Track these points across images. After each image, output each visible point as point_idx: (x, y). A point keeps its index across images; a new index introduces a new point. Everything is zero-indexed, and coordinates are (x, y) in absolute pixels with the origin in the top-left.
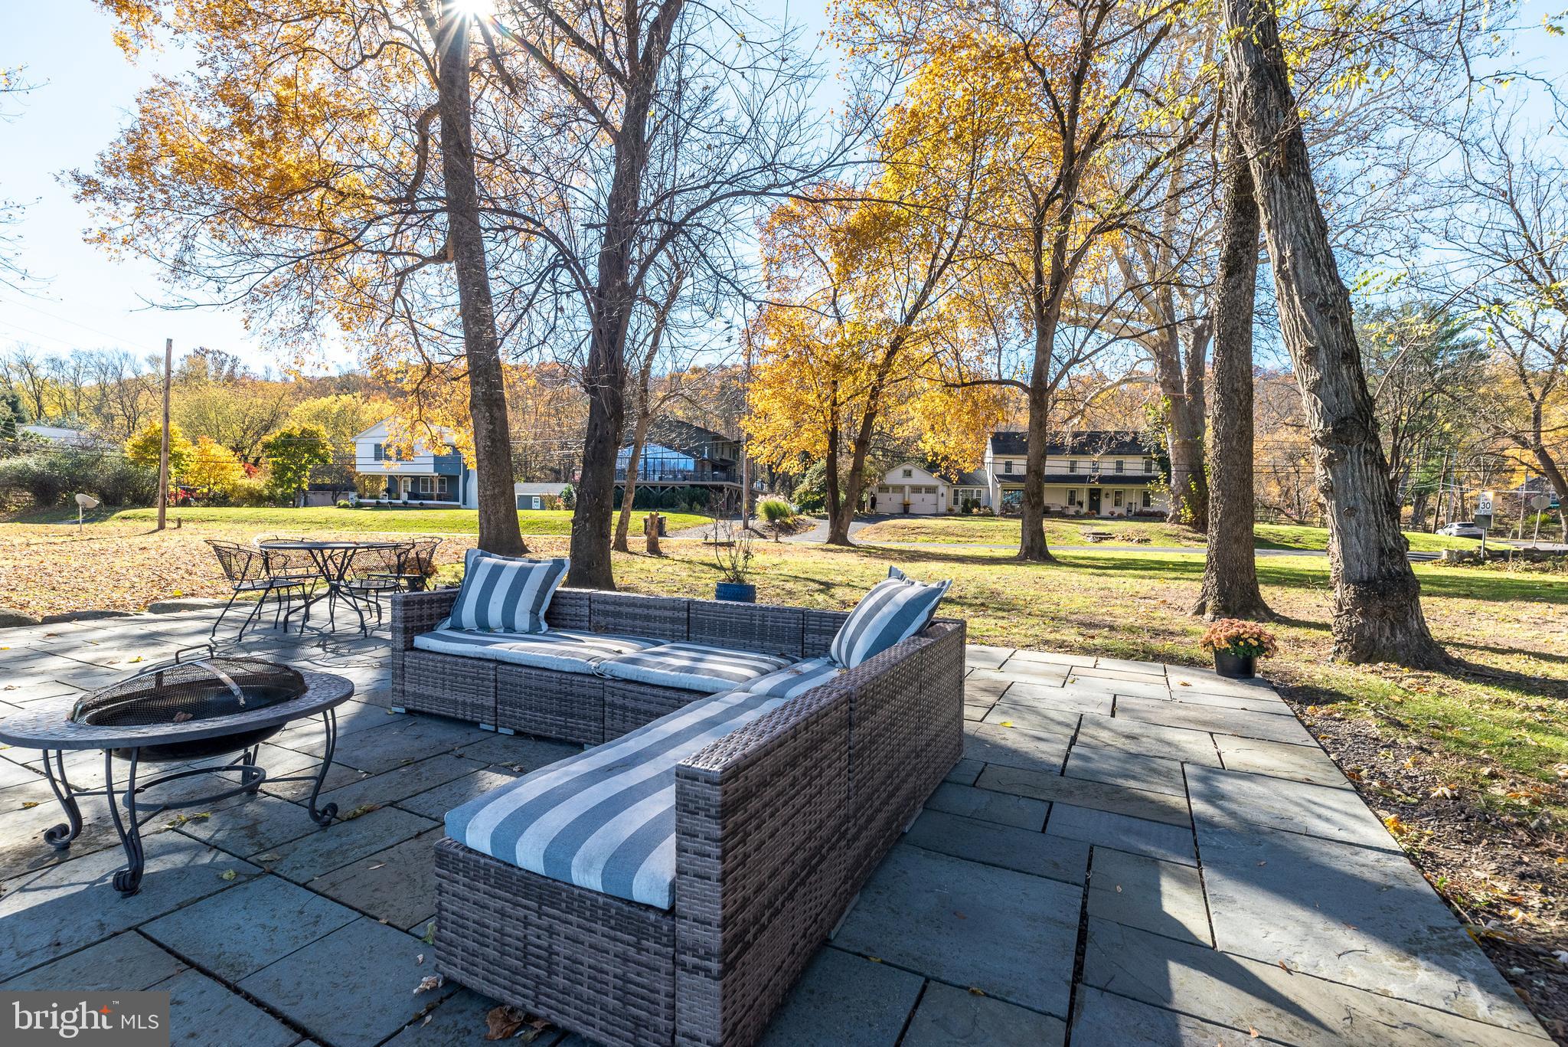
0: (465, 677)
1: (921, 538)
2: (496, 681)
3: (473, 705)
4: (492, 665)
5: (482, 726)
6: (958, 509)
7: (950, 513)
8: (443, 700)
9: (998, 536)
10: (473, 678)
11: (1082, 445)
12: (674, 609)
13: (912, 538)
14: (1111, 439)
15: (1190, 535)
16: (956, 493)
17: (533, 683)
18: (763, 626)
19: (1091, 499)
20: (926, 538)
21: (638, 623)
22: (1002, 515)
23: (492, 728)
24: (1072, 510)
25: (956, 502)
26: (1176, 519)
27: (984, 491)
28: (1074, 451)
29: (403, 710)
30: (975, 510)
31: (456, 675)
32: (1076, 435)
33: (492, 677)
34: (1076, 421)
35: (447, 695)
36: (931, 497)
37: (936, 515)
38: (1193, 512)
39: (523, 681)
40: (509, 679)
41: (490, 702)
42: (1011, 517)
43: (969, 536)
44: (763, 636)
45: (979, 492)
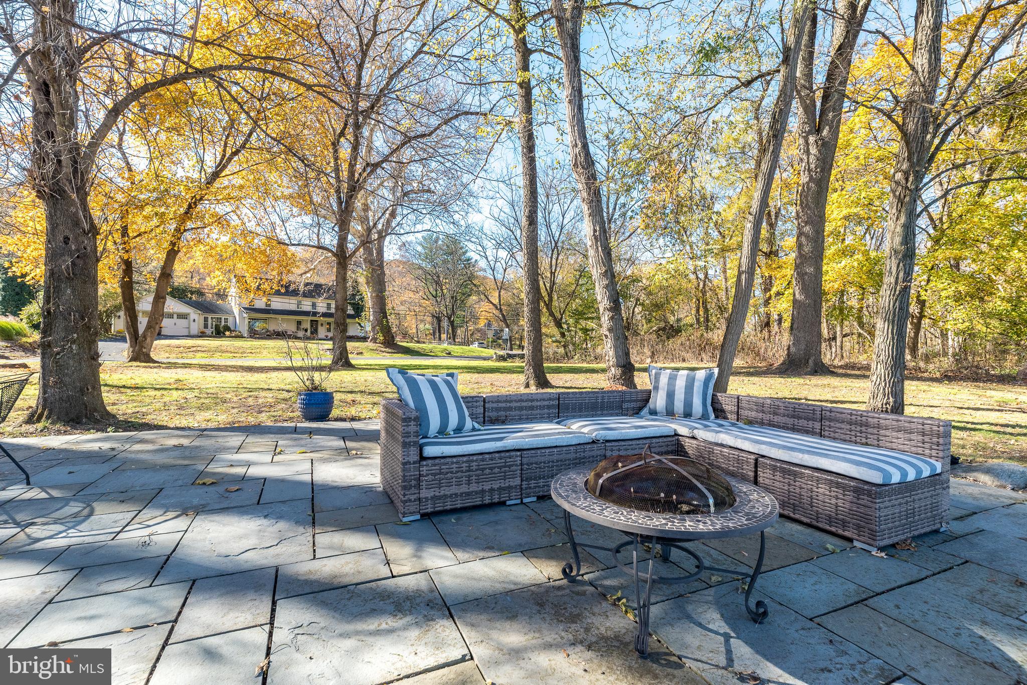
0: (491, 469)
1: (199, 355)
2: (522, 464)
3: (500, 489)
4: (519, 453)
5: (508, 503)
6: (208, 331)
7: (202, 335)
8: (468, 494)
9: (265, 352)
10: (500, 468)
11: (310, 292)
12: (550, 399)
13: (191, 355)
14: (329, 289)
15: (383, 349)
16: (206, 319)
17: (555, 458)
18: (603, 402)
19: (312, 326)
20: (203, 355)
21: (524, 412)
22: (251, 337)
23: (519, 501)
24: (301, 334)
25: (206, 326)
26: (374, 340)
27: (230, 319)
28: (305, 295)
29: (418, 517)
30: (227, 333)
31: (483, 470)
32: (307, 284)
33: (519, 462)
34: (308, 275)
35: (474, 487)
36: (183, 322)
37: (190, 336)
38: (383, 336)
39: (546, 459)
40: (534, 460)
41: (517, 481)
42: (259, 338)
43: (243, 353)
44: (602, 409)
45: (226, 320)
